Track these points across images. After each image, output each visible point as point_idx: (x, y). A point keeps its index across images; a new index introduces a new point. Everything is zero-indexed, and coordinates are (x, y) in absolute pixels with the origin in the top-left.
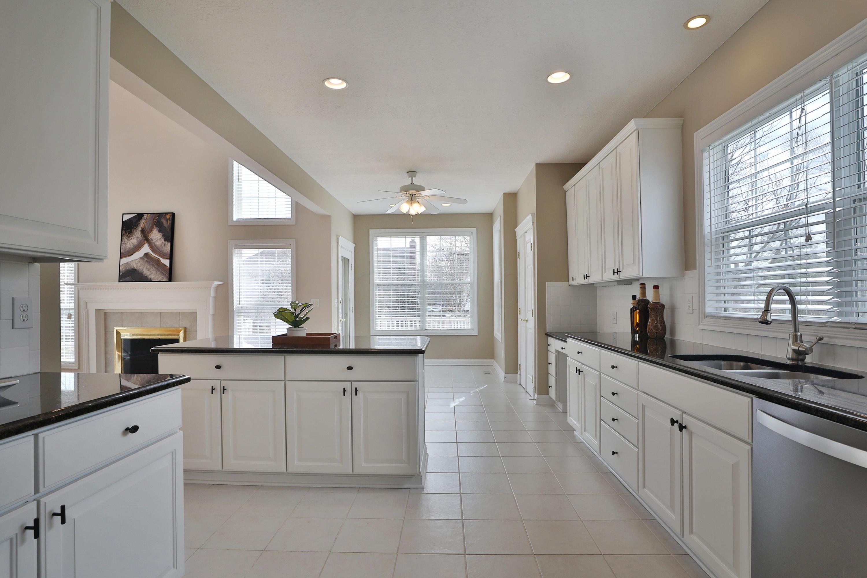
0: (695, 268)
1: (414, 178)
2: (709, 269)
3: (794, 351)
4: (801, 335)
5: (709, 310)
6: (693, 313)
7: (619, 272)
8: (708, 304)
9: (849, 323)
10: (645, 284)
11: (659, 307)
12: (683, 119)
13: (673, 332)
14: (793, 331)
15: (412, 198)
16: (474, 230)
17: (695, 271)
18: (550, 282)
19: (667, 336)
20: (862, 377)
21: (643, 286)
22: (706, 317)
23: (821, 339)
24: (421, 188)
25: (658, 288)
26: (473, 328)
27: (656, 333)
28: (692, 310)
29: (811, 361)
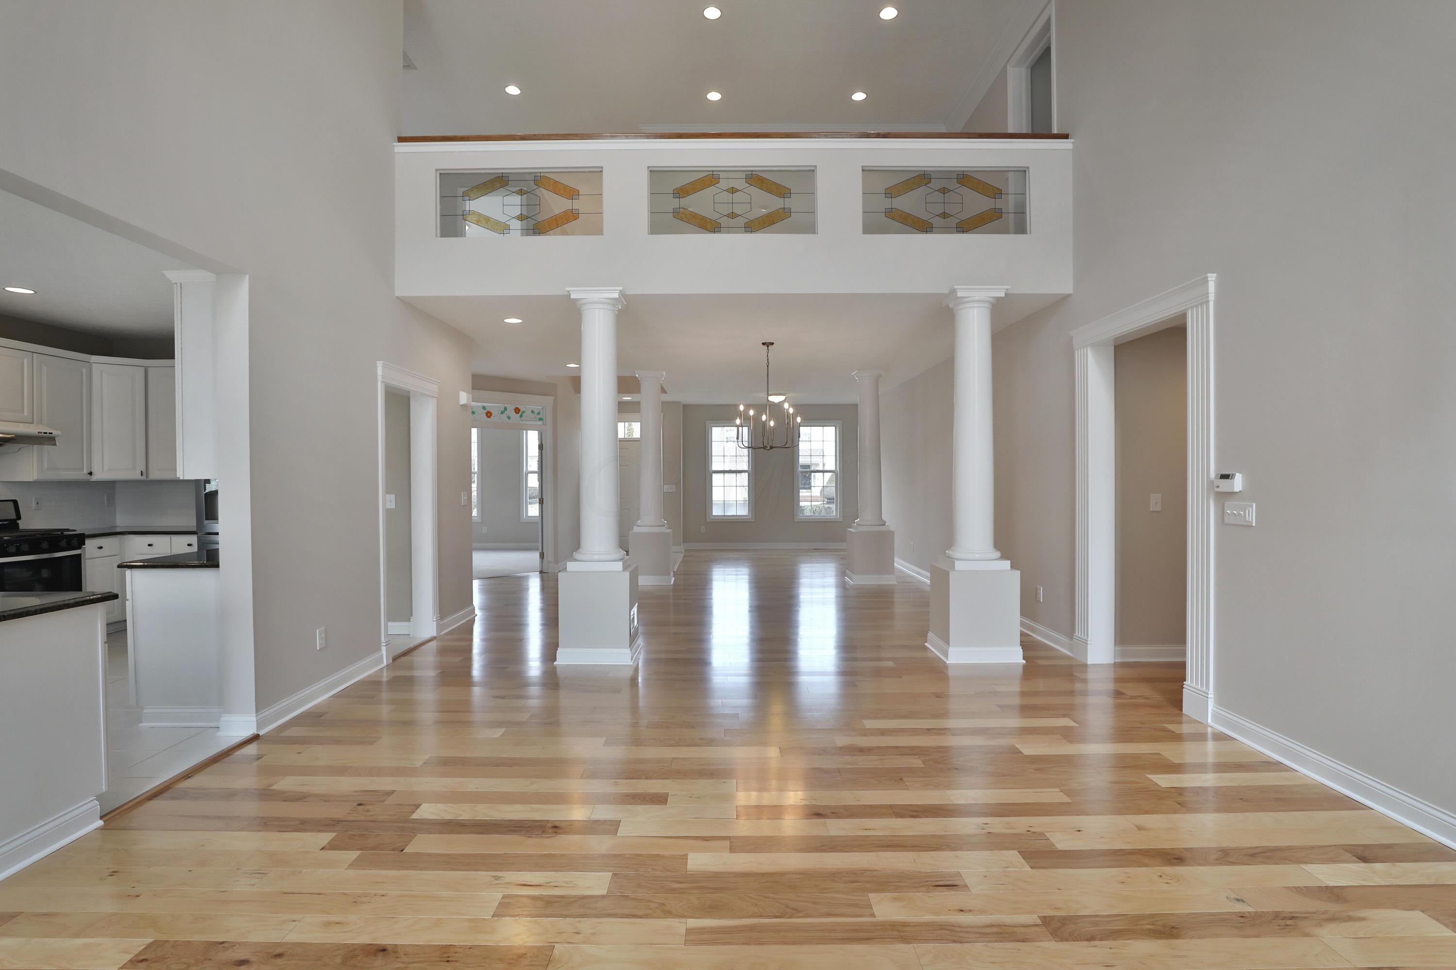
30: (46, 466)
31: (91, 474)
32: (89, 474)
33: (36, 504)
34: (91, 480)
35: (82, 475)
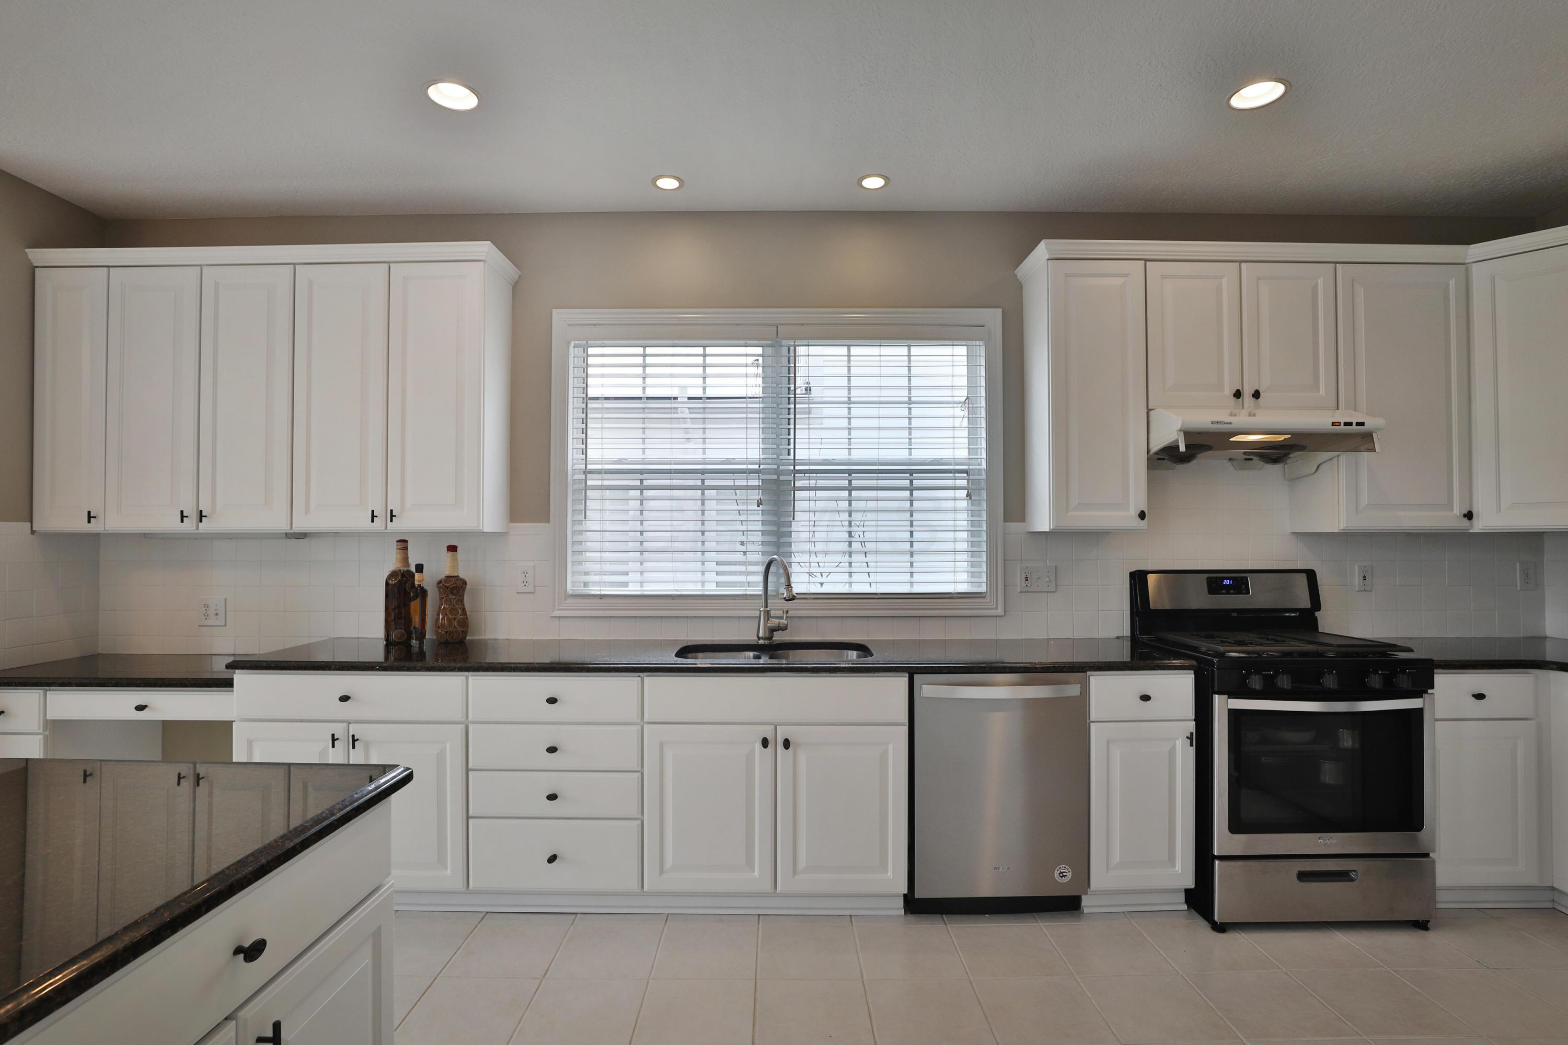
0: (547, 517)
3: (767, 628)
6: (535, 592)
8: (573, 576)
11: (457, 587)
13: (474, 629)
17: (546, 523)
21: (404, 546)
22: (570, 597)
23: (786, 612)
28: (531, 587)
29: (778, 637)
30: (1364, 500)
31: (1469, 516)
32: (1465, 516)
33: (1362, 578)
34: (1471, 531)
35: (1450, 519)
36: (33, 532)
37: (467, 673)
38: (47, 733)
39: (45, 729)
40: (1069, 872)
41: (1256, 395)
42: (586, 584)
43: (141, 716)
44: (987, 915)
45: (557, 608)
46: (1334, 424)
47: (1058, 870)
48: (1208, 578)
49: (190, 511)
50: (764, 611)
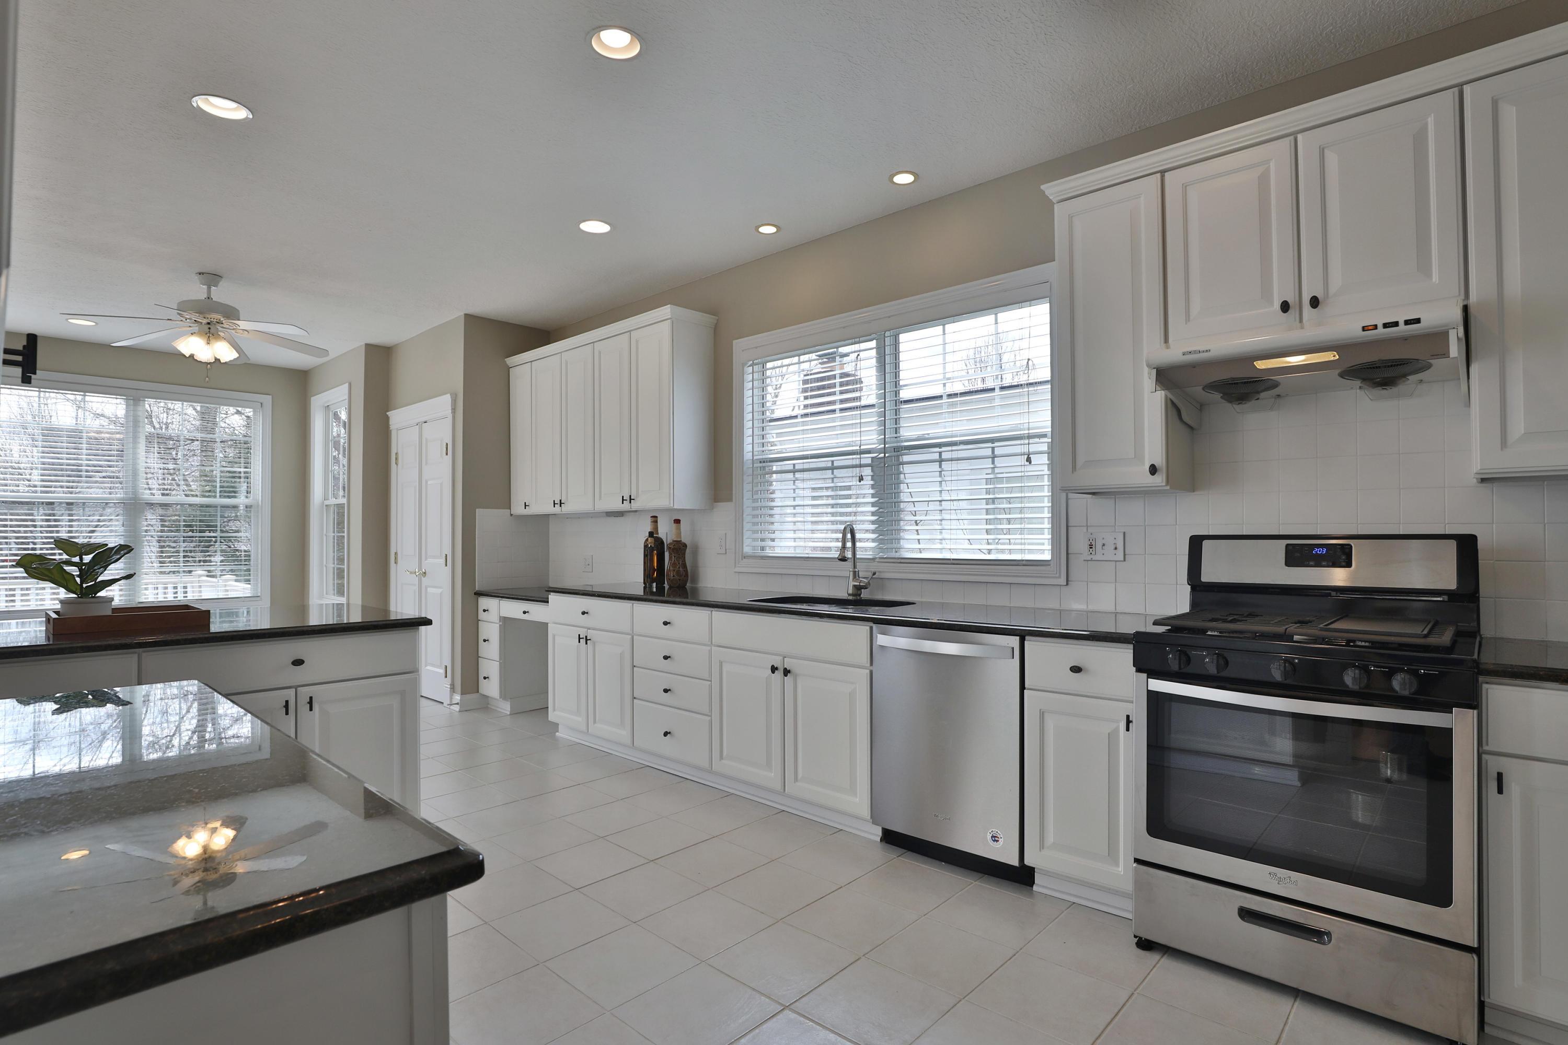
0: (730, 499)
1: (213, 288)
2: (747, 503)
3: (855, 586)
4: (858, 571)
5: (747, 550)
6: (726, 553)
7: (632, 501)
8: (747, 542)
9: (895, 558)
10: (657, 517)
11: (679, 548)
12: (717, 318)
13: (695, 579)
14: (853, 567)
15: (209, 328)
16: (267, 400)
17: (729, 503)
18: (482, 509)
19: (688, 585)
20: (913, 604)
21: (655, 519)
22: (744, 557)
23: (874, 574)
24: (231, 313)
25: (680, 523)
26: (259, 595)
27: (680, 580)
28: (724, 549)
29: (865, 595)
30: (1518, 426)
36: (511, 515)
37: (634, 602)
38: (501, 624)
39: (500, 621)
40: (1001, 838)
41: (1315, 302)
42: (763, 548)
43: (526, 617)
44: (943, 863)
45: (737, 565)
46: (1366, 328)
47: (990, 833)
48: (1287, 545)
49: (557, 501)
50: (853, 571)
